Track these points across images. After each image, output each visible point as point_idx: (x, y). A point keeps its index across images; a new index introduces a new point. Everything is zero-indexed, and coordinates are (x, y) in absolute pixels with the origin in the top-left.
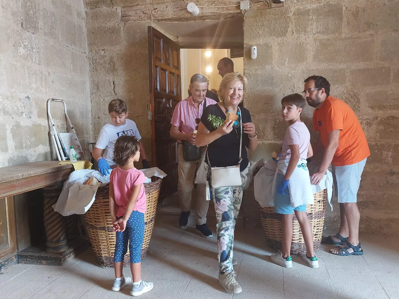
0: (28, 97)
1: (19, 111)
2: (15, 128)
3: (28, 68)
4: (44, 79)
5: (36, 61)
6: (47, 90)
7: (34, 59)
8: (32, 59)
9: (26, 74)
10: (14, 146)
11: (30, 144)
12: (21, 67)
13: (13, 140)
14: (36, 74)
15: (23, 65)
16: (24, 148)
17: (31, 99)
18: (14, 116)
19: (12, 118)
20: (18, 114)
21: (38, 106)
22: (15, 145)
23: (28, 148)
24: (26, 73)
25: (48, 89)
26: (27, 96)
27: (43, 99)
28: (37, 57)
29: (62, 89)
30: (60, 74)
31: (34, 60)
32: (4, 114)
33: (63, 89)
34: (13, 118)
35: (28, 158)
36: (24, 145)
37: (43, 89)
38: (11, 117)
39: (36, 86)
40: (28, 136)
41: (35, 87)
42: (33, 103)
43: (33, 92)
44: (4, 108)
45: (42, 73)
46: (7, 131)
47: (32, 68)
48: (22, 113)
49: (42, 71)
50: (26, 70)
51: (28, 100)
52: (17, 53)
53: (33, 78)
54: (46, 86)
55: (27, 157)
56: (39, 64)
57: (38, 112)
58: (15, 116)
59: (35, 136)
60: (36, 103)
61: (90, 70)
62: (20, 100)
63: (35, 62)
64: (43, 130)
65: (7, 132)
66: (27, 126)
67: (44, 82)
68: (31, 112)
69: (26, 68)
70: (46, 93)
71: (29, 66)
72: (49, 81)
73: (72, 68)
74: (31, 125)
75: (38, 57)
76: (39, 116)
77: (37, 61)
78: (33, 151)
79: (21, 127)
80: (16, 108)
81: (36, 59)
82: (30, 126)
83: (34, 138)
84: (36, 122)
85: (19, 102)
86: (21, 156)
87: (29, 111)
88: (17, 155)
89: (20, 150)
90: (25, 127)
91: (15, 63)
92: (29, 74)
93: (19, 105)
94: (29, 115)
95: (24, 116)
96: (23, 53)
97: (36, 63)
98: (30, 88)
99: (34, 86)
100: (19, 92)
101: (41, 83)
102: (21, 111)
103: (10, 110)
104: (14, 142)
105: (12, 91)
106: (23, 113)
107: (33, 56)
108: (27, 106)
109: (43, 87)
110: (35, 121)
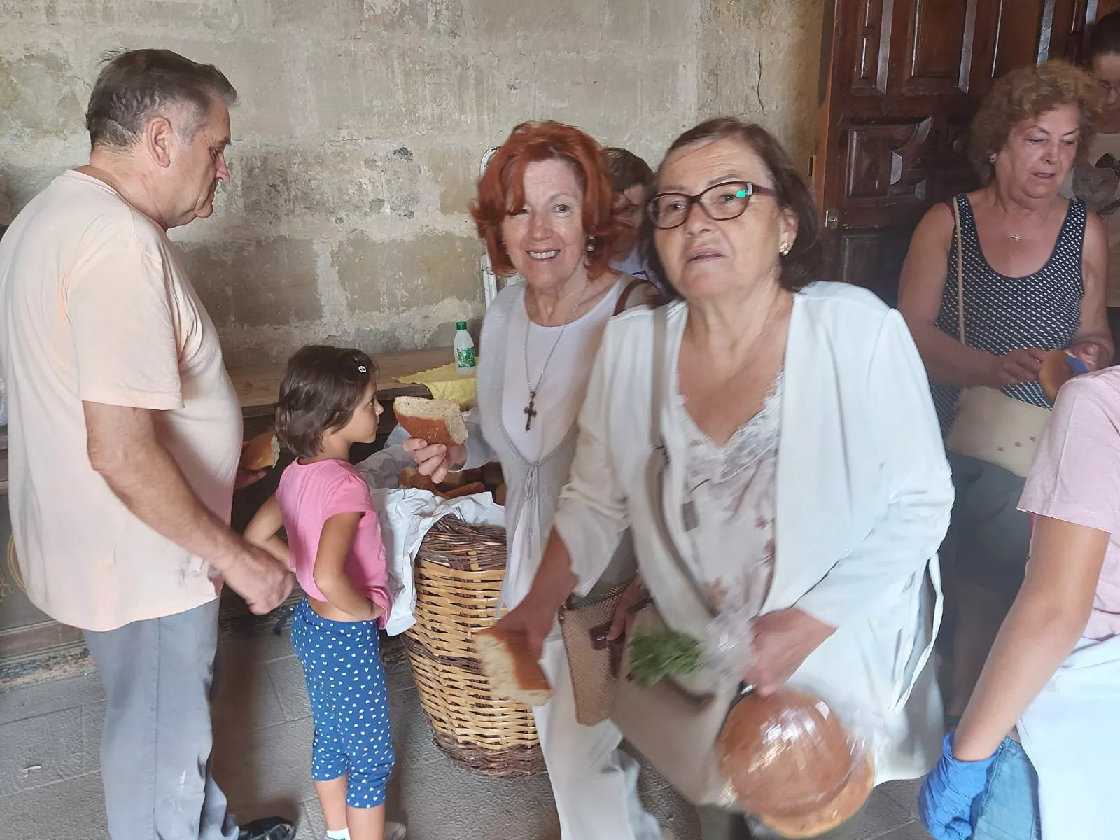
0: (404, 152)
1: (365, 199)
2: (350, 249)
3: (403, 55)
4: (472, 82)
5: (440, 26)
6: (486, 117)
7: (431, 17)
8: (422, 22)
9: (394, 77)
10: (345, 302)
11: (408, 295)
12: (373, 55)
13: (342, 284)
14: (438, 70)
15: (384, 47)
16: (384, 306)
17: (415, 157)
18: (343, 215)
19: (336, 222)
20: (358, 207)
21: (442, 174)
22: (347, 298)
23: (397, 308)
24: (393, 72)
25: (488, 115)
26: (397, 147)
27: (468, 151)
28: (444, 12)
29: (553, 106)
30: (549, 53)
31: (430, 24)
32: (306, 210)
33: (559, 105)
34: (341, 220)
35: (400, 337)
36: (384, 300)
37: (468, 118)
38: (334, 219)
39: (437, 111)
40: (401, 273)
41: (433, 116)
42: (424, 168)
43: (423, 133)
44: (308, 193)
45: (463, 62)
46: (316, 259)
47: (420, 50)
48: (377, 204)
49: (464, 56)
50: (396, 62)
51: (404, 160)
52: (361, 10)
53: (425, 87)
54: (479, 105)
55: (397, 334)
56: (454, 34)
57: (443, 197)
58: (347, 215)
59: (429, 270)
60: (436, 168)
61: (701, 18)
62: (370, 163)
63: (435, 29)
64: (459, 250)
65: (319, 264)
66: (394, 241)
67: (472, 93)
68: (413, 198)
69: (395, 55)
70: (481, 129)
71: (410, 49)
72: (493, 85)
73: (608, 21)
74: (412, 239)
75: (447, 9)
76: (445, 209)
77: (444, 26)
78: (419, 318)
79: (374, 244)
80: (351, 191)
81: (441, 17)
82: (409, 242)
83: (424, 278)
84: (431, 227)
85: (363, 169)
86: (371, 331)
87: (406, 194)
88: (358, 330)
89: (368, 313)
90: (388, 245)
91: (352, 44)
92: (407, 74)
93: (363, 181)
94: (404, 208)
95: (388, 211)
96: (383, 9)
97: (439, 32)
98: (409, 121)
99: (427, 110)
100: (368, 138)
101: (460, 96)
102: (372, 197)
103: (331, 198)
104: (345, 290)
105: (340, 139)
106: (383, 201)
107: (428, 10)
108: (398, 178)
109: (468, 108)
110: (427, 226)
